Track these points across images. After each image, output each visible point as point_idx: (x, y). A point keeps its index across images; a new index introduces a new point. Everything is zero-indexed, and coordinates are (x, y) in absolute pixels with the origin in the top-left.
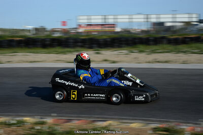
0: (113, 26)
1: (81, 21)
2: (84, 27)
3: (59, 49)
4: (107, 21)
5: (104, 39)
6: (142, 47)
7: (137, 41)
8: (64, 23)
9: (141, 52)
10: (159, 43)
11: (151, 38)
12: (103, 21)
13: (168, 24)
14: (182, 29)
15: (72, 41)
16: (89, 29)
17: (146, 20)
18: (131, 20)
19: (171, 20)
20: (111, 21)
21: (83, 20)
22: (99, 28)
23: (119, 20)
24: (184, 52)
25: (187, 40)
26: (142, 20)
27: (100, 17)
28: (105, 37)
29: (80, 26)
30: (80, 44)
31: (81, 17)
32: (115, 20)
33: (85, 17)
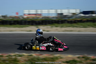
0: (40, 15)
3: (18, 25)
4: (37, 12)
5: (38, 21)
6: (56, 25)
7: (53, 22)
8: (17, 13)
9: (56, 27)
10: (64, 23)
11: (60, 21)
13: (65, 14)
16: (29, 16)
17: (55, 12)
18: (49, 12)
19: (67, 12)
20: (39, 12)
21: (26, 12)
22: (34, 16)
23: (43, 12)
24: (76, 27)
25: (76, 21)
26: (54, 12)
27: (34, 11)
28: (39, 20)
29: (25, 15)
30: (27, 23)
31: (25, 11)
32: (42, 12)
33: (27, 11)
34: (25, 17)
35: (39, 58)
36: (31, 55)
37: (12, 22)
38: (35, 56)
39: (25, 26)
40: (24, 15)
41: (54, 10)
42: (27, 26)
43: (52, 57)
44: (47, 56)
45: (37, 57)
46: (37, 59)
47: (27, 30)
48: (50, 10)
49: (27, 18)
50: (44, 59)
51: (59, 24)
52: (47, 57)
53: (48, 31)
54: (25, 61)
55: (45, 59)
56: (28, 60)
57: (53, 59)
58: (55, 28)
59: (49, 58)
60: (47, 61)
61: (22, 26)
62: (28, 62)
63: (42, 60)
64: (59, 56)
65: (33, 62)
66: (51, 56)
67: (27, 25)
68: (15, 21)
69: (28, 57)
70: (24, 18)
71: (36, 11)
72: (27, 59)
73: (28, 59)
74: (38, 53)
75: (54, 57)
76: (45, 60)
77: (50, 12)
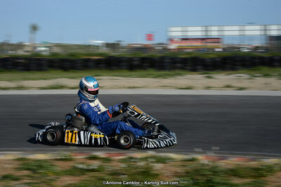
0: (217, 40)
1: (173, 34)
2: (178, 42)
3: (152, 71)
4: (209, 33)
6: (266, 70)
7: (257, 61)
8: (150, 37)
9: (266, 75)
11: (276, 58)
12: (204, 33)
15: (168, 61)
16: (185, 44)
17: (263, 33)
18: (242, 33)
20: (214, 33)
21: (176, 32)
22: (198, 44)
23: (226, 33)
26: (258, 33)
27: (200, 28)
28: (212, 56)
29: (171, 40)
30: (179, 65)
31: (174, 29)
32: (221, 33)
33: (179, 29)
34: (173, 46)
35: (217, 167)
36: (193, 160)
38: (206, 162)
39: (172, 73)
40: (169, 42)
41: (258, 27)
42: (179, 74)
43: (256, 166)
44: (240, 163)
45: (211, 164)
46: (210, 170)
47: (180, 86)
48: (247, 28)
49: (179, 49)
50: (232, 170)
51: (273, 69)
52: (239, 165)
53: (241, 89)
54: (177, 175)
55: (234, 172)
56: (184, 174)
57: (258, 173)
58: (260, 81)
59: (246, 168)
60: (242, 177)
61: (162, 72)
62: (184, 180)
63: (226, 173)
64: (276, 164)
65: (200, 178)
66: (254, 164)
67: (178, 71)
68: (143, 60)
69: (184, 166)
70: (170, 49)
71: (204, 29)
72: (180, 170)
73: (183, 171)
74: (214, 155)
75: (260, 167)
76: (235, 176)
77: (247, 33)
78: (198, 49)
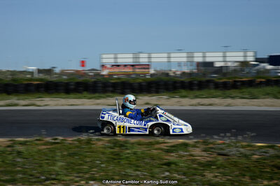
0: (147, 66)
14: (235, 71)
15: (100, 85)
29: (103, 66)
32: (150, 60)
34: (105, 72)
37: (72, 87)
49: (110, 75)
78: (128, 75)
